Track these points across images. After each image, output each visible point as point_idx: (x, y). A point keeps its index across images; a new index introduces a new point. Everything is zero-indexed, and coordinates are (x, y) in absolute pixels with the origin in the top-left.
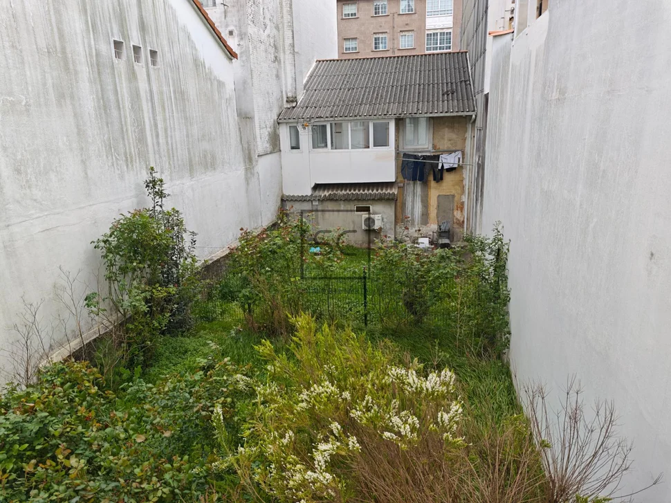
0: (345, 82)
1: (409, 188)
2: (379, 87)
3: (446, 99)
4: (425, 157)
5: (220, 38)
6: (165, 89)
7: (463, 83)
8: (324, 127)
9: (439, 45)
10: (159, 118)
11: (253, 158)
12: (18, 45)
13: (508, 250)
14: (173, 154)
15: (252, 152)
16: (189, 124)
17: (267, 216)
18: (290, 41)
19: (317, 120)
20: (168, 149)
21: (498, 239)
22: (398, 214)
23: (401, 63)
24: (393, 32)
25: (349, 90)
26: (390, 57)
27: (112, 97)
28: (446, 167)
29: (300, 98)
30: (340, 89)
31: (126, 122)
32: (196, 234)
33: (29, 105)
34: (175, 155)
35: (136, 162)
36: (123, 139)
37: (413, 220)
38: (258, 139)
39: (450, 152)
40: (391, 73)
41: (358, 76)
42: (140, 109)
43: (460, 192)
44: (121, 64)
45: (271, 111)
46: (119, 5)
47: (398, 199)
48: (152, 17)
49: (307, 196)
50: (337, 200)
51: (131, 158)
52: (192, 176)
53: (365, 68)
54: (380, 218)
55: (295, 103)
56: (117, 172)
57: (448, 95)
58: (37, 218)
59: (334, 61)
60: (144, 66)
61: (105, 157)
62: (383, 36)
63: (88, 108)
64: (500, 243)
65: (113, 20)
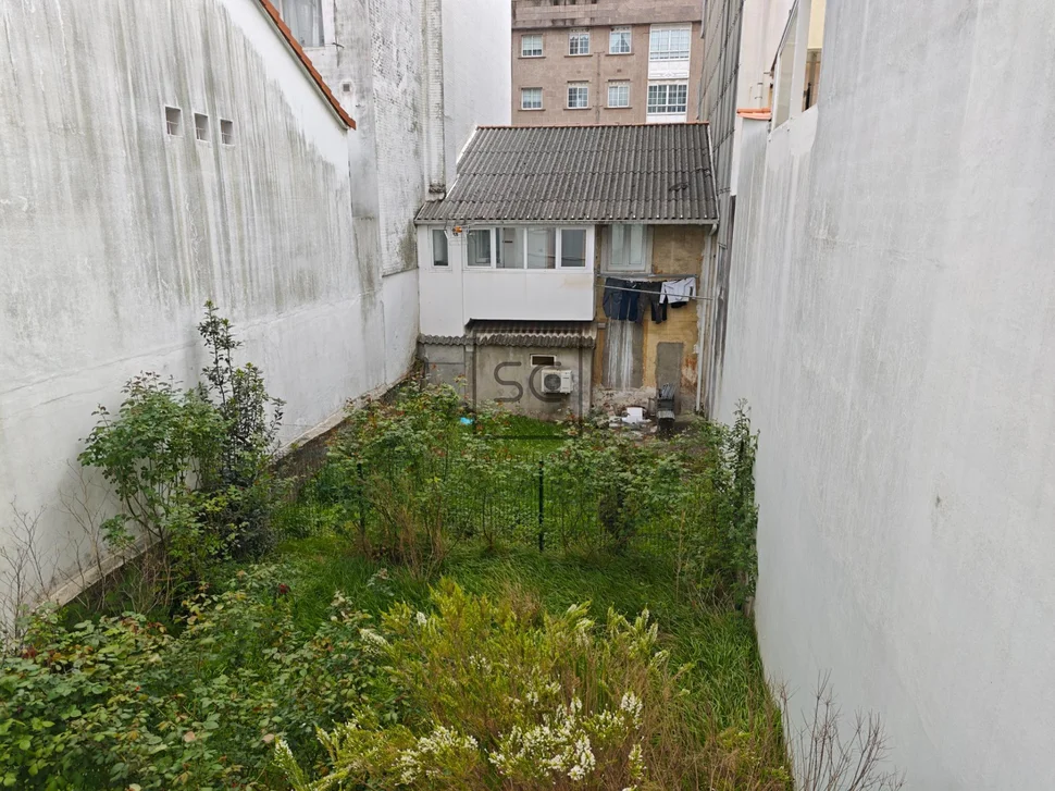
0: (521, 164)
1: (615, 331)
2: (573, 175)
3: (673, 196)
4: (639, 285)
5: (330, 99)
6: (242, 178)
7: (701, 173)
8: (487, 233)
9: (667, 104)
10: (232, 223)
11: (375, 281)
12: (18, 118)
13: (756, 445)
14: (251, 277)
15: (374, 271)
16: (277, 230)
17: (394, 369)
18: (438, 99)
19: (476, 222)
20: (244, 271)
21: (741, 426)
22: (596, 370)
23: (607, 137)
24: (598, 81)
25: (526, 177)
26: (591, 127)
27: (159, 193)
28: (671, 300)
29: (451, 187)
30: (513, 175)
31: (180, 231)
32: (283, 403)
33: (34, 211)
34: (255, 279)
35: (193, 292)
36: (175, 258)
37: (619, 381)
38: (384, 251)
39: (678, 278)
40: (591, 152)
41: (540, 156)
42: (203, 210)
43: (691, 338)
44: (176, 144)
45: (405, 207)
46: (176, 54)
47: (598, 346)
48: (226, 70)
49: (457, 338)
50: (503, 345)
51: (187, 285)
52: (279, 310)
53: (552, 142)
54: (569, 375)
55: (443, 195)
56: (164, 308)
57: (677, 191)
58: (38, 383)
59: (505, 128)
60: (211, 145)
61: (146, 285)
62: (583, 86)
63: (123, 212)
64: (744, 432)
65: (166, 79)
